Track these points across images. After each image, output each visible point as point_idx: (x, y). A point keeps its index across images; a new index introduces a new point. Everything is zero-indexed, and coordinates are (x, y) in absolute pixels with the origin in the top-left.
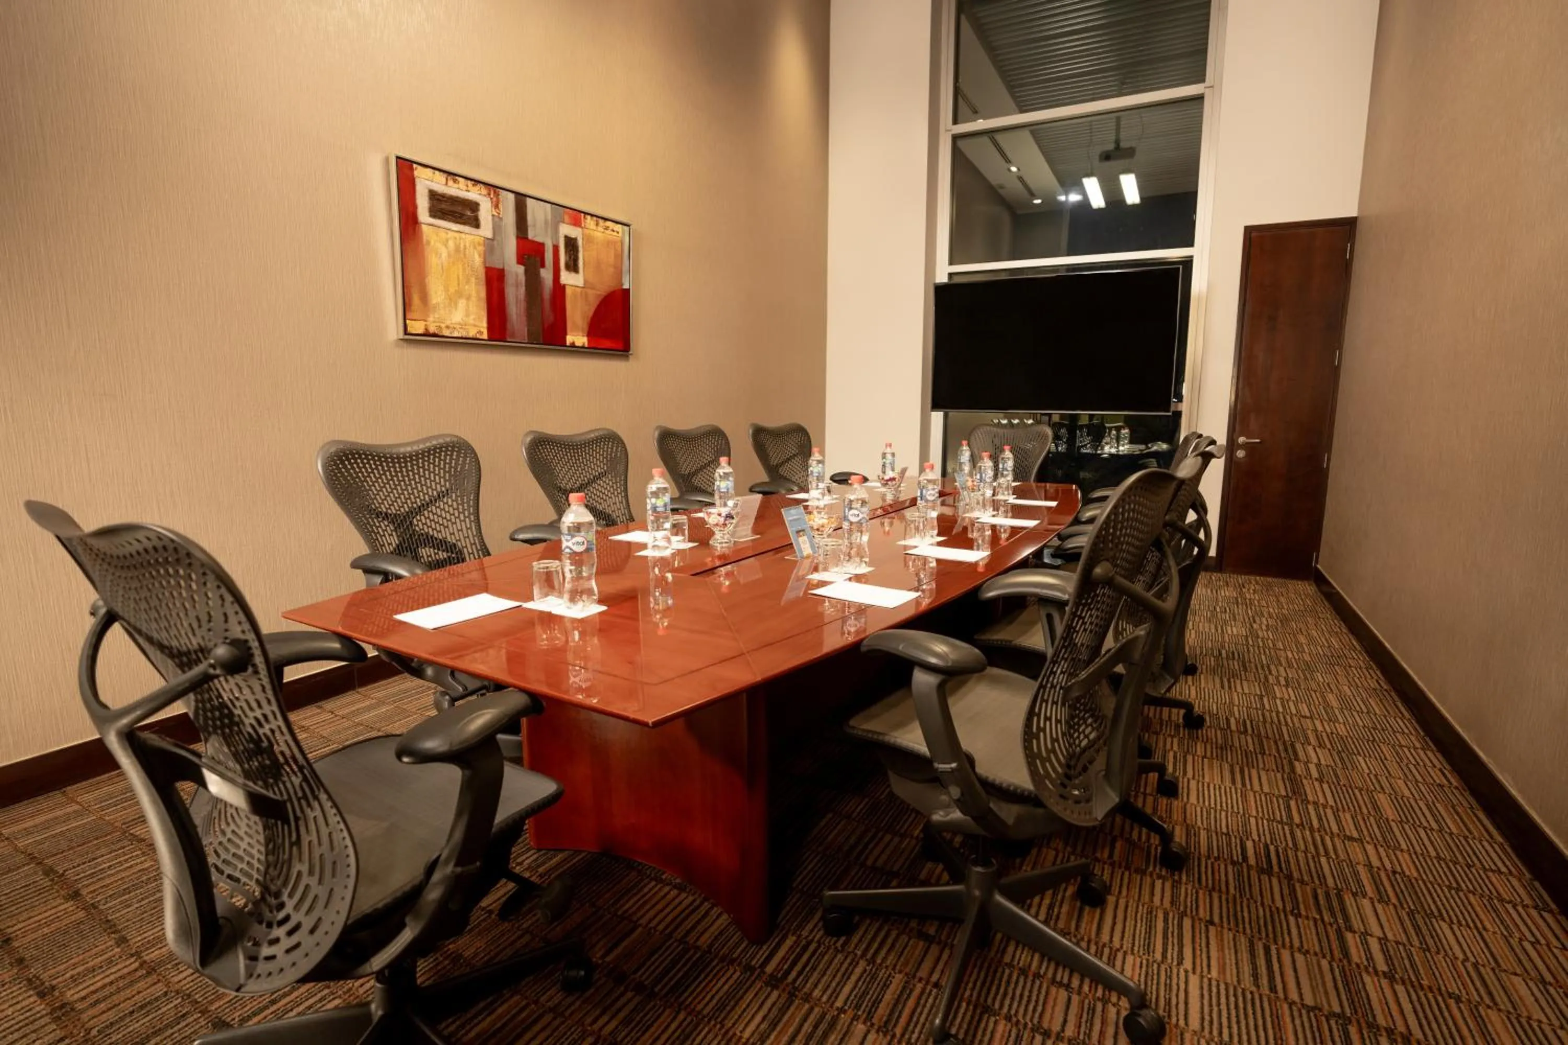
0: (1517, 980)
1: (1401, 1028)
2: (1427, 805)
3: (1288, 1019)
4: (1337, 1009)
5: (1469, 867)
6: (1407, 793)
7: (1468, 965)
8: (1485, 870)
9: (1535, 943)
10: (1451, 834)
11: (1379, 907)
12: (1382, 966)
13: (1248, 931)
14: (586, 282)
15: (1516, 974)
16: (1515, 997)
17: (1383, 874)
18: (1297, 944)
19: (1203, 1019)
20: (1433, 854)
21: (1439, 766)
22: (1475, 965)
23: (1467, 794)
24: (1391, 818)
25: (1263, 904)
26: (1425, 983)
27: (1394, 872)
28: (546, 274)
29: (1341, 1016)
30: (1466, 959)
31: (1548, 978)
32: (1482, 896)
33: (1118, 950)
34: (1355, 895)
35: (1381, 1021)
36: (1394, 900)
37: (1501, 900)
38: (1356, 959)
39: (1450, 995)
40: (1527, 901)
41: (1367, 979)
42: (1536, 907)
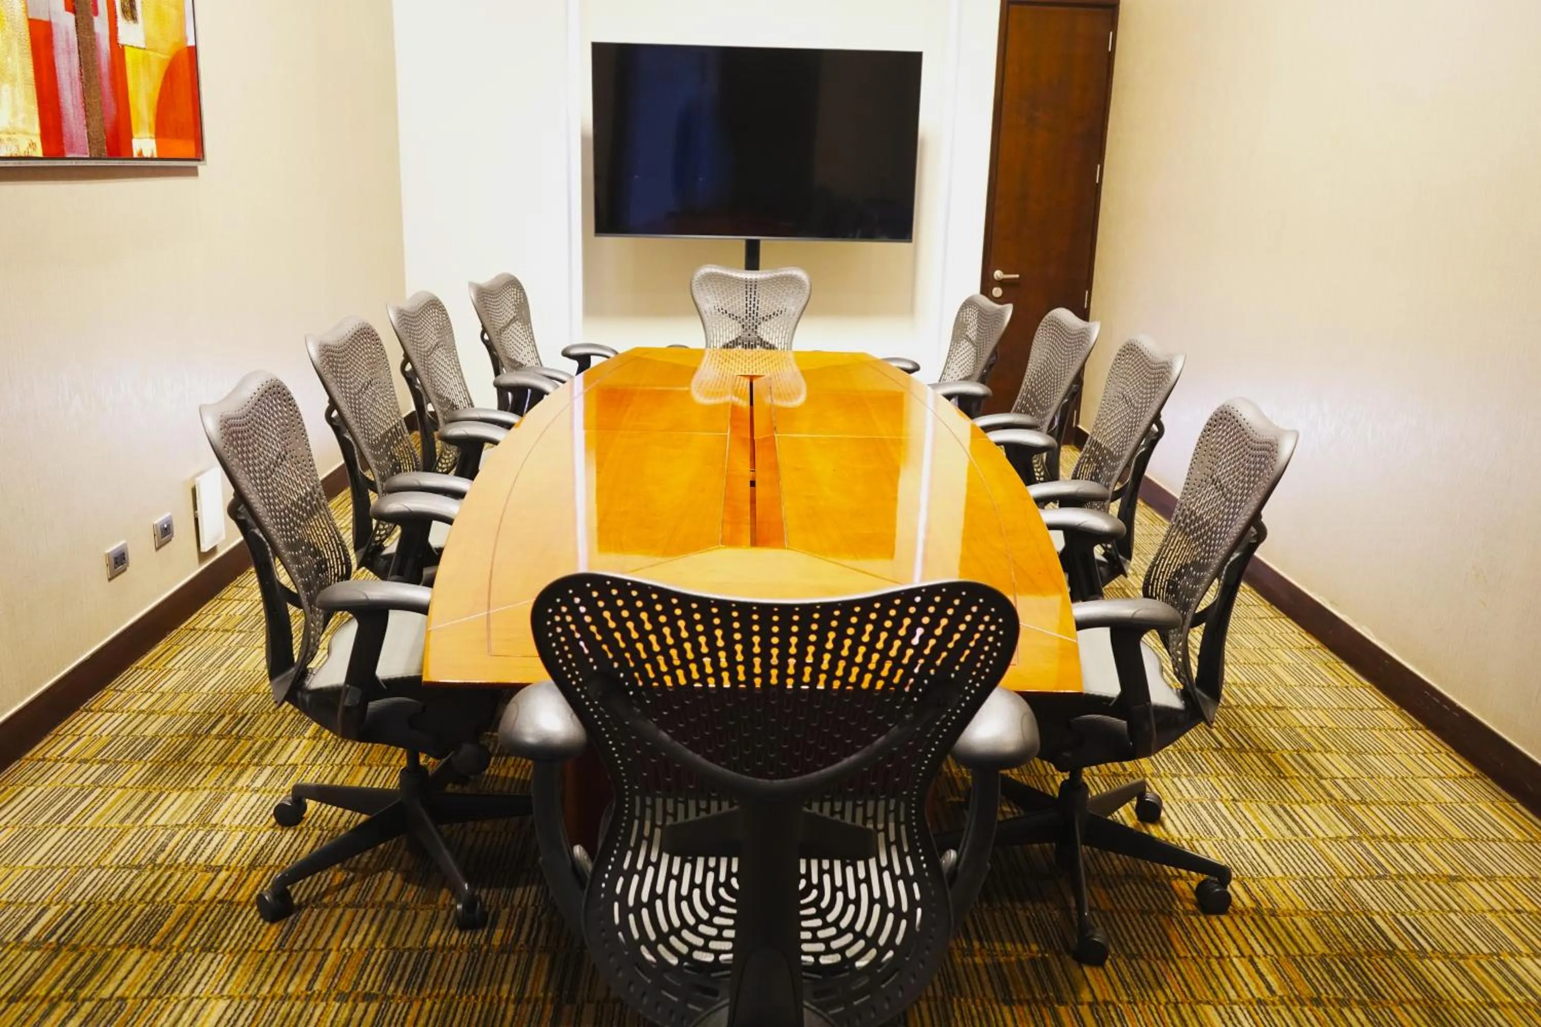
0: (1428, 781)
1: (1389, 833)
2: (1309, 667)
3: (1328, 850)
4: (1350, 834)
5: (1361, 710)
6: (1291, 662)
7: (1399, 780)
8: (1372, 710)
9: (1424, 754)
10: (1337, 687)
11: (1328, 756)
12: (1357, 798)
13: (1263, 799)
14: (147, 39)
15: (1424, 777)
16: (1433, 793)
17: (1315, 731)
18: (1299, 799)
19: (1281, 869)
20: (1335, 706)
21: (1296, 631)
22: (1403, 779)
23: (1327, 651)
24: (1293, 684)
25: (1258, 777)
26: (1385, 800)
27: (1322, 727)
28: (101, 25)
29: (1353, 837)
30: (1396, 777)
31: (1442, 775)
32: (1380, 730)
33: (1191, 840)
34: (1308, 751)
35: (1377, 832)
36: (1334, 748)
37: (1392, 729)
38: (1339, 798)
39: (1402, 803)
40: (1406, 726)
41: (1353, 808)
42: (1412, 729)
